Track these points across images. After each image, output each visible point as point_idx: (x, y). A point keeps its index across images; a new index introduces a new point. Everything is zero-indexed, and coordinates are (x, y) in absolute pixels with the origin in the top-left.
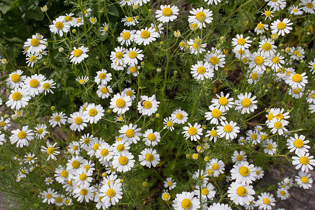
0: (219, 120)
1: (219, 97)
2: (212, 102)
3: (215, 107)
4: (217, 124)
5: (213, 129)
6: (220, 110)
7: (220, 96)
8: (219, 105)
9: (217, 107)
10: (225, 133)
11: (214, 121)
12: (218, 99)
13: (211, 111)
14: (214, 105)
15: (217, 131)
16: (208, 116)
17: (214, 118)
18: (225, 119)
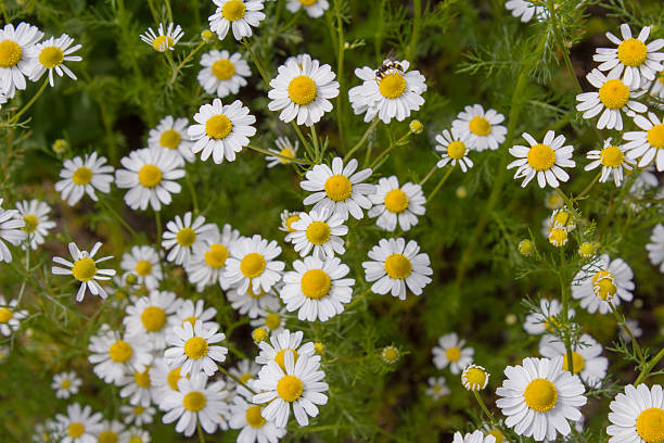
0: (623, 114)
1: (615, 40)
2: (596, 58)
3: (606, 73)
4: (620, 128)
5: (607, 143)
6: (627, 80)
7: (622, 39)
8: (621, 66)
9: (614, 75)
10: (653, 150)
11: (610, 120)
12: (616, 46)
13: (595, 90)
14: (601, 68)
15: (626, 147)
16: (588, 104)
17: (607, 110)
18: (643, 108)
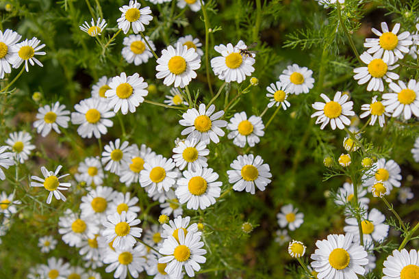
0: (384, 81)
1: (378, 33)
2: (366, 45)
3: (372, 55)
4: (381, 90)
5: (374, 100)
6: (386, 60)
7: (382, 32)
8: (382, 50)
9: (377, 56)
10: (402, 105)
11: (375, 85)
12: (378, 37)
13: (366, 65)
14: (370, 51)
15: (384, 103)
16: (361, 75)
17: (373, 79)
18: (396, 77)
